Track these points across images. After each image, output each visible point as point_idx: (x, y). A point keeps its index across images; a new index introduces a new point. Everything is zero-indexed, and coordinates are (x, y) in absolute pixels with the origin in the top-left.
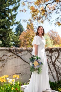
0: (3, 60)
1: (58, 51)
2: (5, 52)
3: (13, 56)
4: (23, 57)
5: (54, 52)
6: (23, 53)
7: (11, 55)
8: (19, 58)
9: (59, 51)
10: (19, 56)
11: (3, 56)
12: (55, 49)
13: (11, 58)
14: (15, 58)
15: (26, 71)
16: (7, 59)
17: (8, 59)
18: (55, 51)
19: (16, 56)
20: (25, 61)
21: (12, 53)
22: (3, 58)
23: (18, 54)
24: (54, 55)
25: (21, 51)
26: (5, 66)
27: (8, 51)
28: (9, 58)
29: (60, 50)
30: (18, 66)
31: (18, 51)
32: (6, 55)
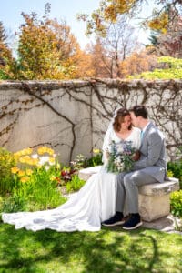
0: (11, 113)
1: (144, 89)
2: (14, 91)
3: (32, 101)
4: (53, 104)
5: (132, 92)
6: (54, 93)
7: (28, 101)
8: (46, 106)
9: (148, 90)
10: (45, 103)
11: (11, 102)
12: (136, 85)
13: (27, 107)
14: (38, 106)
15: (61, 137)
16: (20, 109)
17: (23, 111)
18: (136, 88)
19: (40, 102)
20: (59, 114)
21: (31, 94)
22: (10, 109)
23: (44, 98)
24: (132, 99)
25: (50, 89)
26: (16, 127)
27: (21, 89)
28: (23, 106)
29: (150, 87)
30: (43, 126)
31: (44, 89)
32: (18, 101)
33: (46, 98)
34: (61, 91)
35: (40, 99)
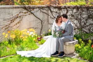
0: (20, 17)
2: (21, 9)
3: (27, 13)
4: (35, 14)
5: (63, 10)
6: (35, 10)
7: (26, 12)
8: (32, 14)
9: (68, 9)
10: (32, 13)
11: (20, 13)
12: (64, 7)
14: (29, 14)
15: (38, 26)
16: (23, 15)
18: (64, 8)
19: (30, 13)
21: (27, 10)
22: (20, 15)
23: (31, 11)
24: (63, 12)
25: (33, 8)
26: (22, 22)
27: (23, 8)
28: (24, 14)
29: (69, 8)
30: (31, 22)
31: (31, 8)
32: (22, 12)
33: (32, 11)
34: (38, 9)
35: (30, 12)
